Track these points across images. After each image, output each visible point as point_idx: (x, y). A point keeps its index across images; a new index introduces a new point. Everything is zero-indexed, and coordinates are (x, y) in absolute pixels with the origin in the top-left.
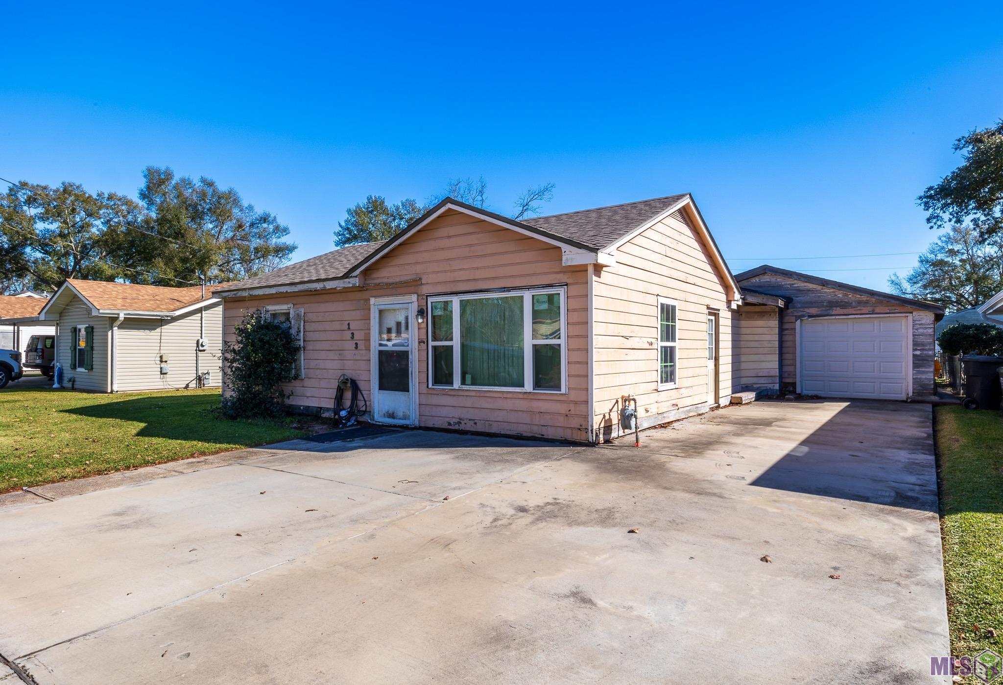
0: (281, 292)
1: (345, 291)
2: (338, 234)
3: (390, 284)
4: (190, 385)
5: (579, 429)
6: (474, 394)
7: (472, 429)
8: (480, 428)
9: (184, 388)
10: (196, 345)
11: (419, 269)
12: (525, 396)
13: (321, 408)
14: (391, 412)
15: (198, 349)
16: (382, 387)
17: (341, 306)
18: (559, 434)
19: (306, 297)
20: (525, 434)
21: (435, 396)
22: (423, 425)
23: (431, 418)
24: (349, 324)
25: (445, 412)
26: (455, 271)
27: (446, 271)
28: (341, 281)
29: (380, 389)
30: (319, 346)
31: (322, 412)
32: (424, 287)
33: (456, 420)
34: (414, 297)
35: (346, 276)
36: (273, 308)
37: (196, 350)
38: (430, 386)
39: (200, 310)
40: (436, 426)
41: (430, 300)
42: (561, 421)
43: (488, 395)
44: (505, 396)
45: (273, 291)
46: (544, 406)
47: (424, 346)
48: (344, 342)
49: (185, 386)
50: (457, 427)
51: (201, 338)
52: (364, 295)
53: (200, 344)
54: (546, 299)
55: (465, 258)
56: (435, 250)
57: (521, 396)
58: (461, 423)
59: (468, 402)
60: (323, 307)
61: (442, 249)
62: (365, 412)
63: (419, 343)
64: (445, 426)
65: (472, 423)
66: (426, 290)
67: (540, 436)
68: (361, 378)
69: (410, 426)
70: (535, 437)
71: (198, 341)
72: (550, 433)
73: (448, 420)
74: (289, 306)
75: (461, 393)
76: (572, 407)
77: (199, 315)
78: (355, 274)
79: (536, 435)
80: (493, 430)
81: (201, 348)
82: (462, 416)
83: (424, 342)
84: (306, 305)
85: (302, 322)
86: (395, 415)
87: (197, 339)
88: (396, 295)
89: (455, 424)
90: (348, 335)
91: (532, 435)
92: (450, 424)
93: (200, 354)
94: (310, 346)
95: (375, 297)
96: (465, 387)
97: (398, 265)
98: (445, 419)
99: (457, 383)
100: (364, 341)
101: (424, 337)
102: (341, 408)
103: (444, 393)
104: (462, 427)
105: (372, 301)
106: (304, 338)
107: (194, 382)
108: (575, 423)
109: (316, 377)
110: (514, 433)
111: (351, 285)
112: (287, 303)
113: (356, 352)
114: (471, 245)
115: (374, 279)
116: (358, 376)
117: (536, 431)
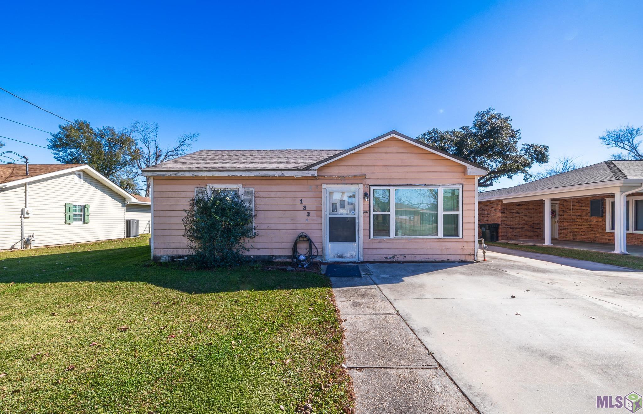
0: (233, 176)
1: (303, 178)
2: (51, 141)
3: (338, 177)
4: (16, 247)
5: (469, 255)
6: (404, 241)
7: (402, 260)
8: (408, 259)
9: (9, 249)
10: (20, 213)
11: (364, 170)
12: (438, 240)
13: (273, 256)
14: (340, 254)
15: (23, 216)
16: (331, 240)
17: (294, 188)
18: (458, 258)
19: (257, 180)
20: (437, 260)
21: (376, 243)
22: (366, 260)
23: (372, 256)
24: (301, 200)
25: (382, 252)
26: (391, 172)
27: (384, 172)
28: (300, 172)
29: (330, 241)
30: (270, 214)
31: (274, 258)
32: (368, 180)
33: (391, 256)
34: (361, 186)
35: (306, 169)
36: (219, 187)
37: (21, 217)
38: (372, 237)
39: (25, 185)
40: (376, 260)
41: (372, 188)
42: (459, 252)
43: (413, 241)
44: (425, 241)
45: (225, 174)
46: (449, 245)
47: (367, 215)
48: (296, 211)
49: (10, 247)
50: (392, 260)
51: (26, 207)
52: (318, 182)
53: (25, 212)
54: (451, 191)
55: (398, 166)
56: (375, 159)
57: (435, 240)
58: (395, 257)
59: (400, 245)
60: (275, 188)
61: (382, 159)
62: (317, 256)
63: (364, 212)
64: (384, 260)
65: (403, 256)
66: (368, 182)
67: (447, 260)
68: (313, 234)
69: (357, 262)
70: (444, 261)
71: (22, 211)
72: (453, 258)
73: (385, 256)
74: (239, 186)
75: (396, 241)
76: (465, 244)
77: (24, 188)
78: (313, 168)
79: (445, 260)
80: (417, 259)
81: (26, 216)
82: (395, 253)
83: (367, 212)
84: (256, 186)
85: (253, 197)
86: (344, 256)
87: (21, 208)
88: (346, 184)
89: (391, 258)
90: (301, 207)
91: (442, 260)
92: (387, 258)
93: (24, 220)
94: (261, 214)
95: (327, 184)
96: (398, 237)
97: (346, 166)
98: (383, 256)
99: (392, 235)
100: (315, 211)
101: (367, 209)
102: (298, 254)
103: (383, 241)
104: (396, 259)
105: (324, 186)
106: (255, 208)
107: (20, 243)
108: (467, 252)
109: (267, 235)
110: (431, 260)
111: (310, 175)
112: (237, 184)
113: (308, 218)
114: (402, 159)
115: (324, 173)
116: (311, 233)
117: (445, 258)
